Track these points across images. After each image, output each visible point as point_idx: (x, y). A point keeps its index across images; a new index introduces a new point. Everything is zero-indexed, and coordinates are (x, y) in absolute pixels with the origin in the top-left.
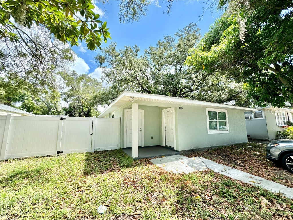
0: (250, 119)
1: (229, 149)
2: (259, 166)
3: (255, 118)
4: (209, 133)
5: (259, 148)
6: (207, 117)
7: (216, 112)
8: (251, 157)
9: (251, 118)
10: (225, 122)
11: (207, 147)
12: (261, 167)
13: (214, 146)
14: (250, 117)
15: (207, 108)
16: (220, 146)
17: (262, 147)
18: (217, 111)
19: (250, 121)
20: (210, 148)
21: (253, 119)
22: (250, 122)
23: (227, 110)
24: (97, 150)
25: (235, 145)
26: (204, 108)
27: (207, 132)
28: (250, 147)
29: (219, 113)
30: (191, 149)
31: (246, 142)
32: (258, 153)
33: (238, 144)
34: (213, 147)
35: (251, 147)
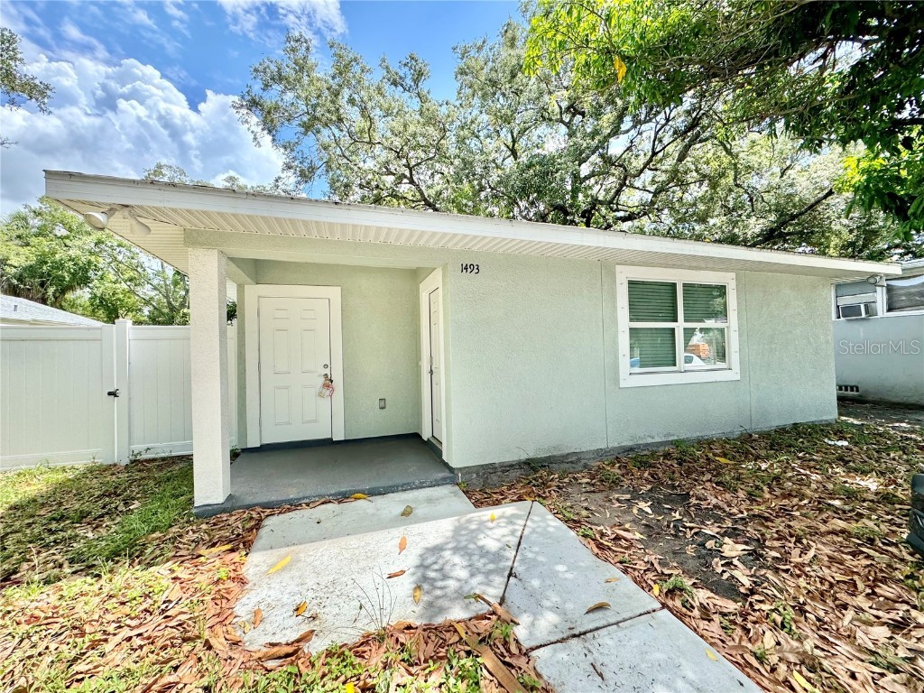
0: (864, 315)
1: (725, 455)
2: (853, 589)
3: (890, 310)
4: (627, 381)
5: (888, 449)
6: (620, 311)
7: (674, 286)
8: (821, 510)
9: (870, 311)
10: (722, 331)
11: (610, 445)
12: (861, 601)
13: (650, 440)
14: (866, 307)
15: (618, 268)
16: (683, 441)
17: (904, 450)
18: (680, 277)
19: (865, 323)
20: (631, 449)
21: (880, 314)
22: (861, 330)
23: (733, 275)
24: (140, 454)
25: (765, 435)
26: (605, 265)
27: (616, 380)
28: (840, 443)
29: (688, 288)
30: (524, 457)
31: (824, 418)
32: (872, 484)
33: (782, 431)
34: (648, 445)
35: (845, 443)
